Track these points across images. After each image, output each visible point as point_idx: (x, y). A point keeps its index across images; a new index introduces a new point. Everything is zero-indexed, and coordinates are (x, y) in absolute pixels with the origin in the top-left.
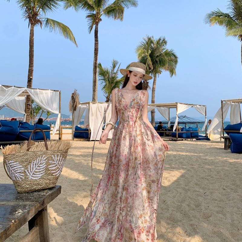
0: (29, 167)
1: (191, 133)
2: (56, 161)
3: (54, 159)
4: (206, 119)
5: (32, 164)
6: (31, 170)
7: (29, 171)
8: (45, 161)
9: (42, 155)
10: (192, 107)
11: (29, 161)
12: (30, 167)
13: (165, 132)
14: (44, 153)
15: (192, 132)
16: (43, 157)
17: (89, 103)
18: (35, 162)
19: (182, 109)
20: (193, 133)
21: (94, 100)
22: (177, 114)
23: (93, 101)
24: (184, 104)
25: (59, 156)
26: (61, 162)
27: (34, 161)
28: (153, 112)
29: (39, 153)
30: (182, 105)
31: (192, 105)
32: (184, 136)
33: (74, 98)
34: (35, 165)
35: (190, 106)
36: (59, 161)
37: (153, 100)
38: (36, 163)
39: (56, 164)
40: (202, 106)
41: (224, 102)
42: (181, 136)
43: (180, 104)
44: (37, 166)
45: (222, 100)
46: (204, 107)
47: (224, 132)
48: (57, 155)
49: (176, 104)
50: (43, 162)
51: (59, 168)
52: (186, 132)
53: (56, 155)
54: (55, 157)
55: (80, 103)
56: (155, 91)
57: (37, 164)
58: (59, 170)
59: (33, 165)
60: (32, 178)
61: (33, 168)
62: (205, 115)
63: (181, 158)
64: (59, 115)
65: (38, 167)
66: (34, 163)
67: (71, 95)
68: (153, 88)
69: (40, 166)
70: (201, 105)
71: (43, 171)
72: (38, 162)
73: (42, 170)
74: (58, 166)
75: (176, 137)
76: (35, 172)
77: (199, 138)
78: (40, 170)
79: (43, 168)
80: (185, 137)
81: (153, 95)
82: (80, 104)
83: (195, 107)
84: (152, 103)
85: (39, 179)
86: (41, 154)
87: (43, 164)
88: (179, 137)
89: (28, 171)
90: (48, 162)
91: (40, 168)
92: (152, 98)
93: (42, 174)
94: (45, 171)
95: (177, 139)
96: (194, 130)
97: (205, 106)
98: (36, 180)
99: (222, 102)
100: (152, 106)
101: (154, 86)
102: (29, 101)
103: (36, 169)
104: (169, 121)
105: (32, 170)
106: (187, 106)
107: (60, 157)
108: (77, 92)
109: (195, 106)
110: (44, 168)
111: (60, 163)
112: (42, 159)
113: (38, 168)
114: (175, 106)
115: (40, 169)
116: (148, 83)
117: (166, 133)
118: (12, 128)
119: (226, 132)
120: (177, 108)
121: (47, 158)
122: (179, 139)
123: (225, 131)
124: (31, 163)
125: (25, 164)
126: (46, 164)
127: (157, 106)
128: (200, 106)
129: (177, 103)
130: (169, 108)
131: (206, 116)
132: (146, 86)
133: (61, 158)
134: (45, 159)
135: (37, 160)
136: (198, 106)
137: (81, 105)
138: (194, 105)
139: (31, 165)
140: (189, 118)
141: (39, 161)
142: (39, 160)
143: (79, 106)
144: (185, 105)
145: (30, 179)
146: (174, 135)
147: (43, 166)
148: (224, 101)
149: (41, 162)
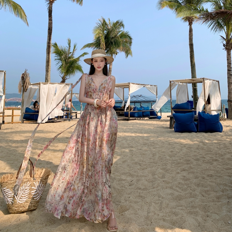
3: (36, 186)
8: (29, 187)
9: (27, 182)
14: (29, 180)
26: (41, 187)
29: (25, 180)
44: (23, 191)
51: (39, 193)
53: (37, 182)
59: (20, 190)
60: (19, 202)
61: (20, 193)
66: (21, 189)
69: (25, 191)
72: (24, 188)
73: (27, 194)
76: (22, 197)
78: (25, 195)
85: (25, 202)
87: (27, 190)
91: (26, 193)
93: (26, 198)
94: (29, 196)
98: (22, 203)
103: (22, 194)
105: (19, 195)
110: (28, 193)
111: (40, 189)
112: (27, 185)
113: (24, 193)
121: (30, 185)
133: (41, 185)
134: (29, 185)
142: (24, 186)
145: (18, 202)
149: (26, 188)
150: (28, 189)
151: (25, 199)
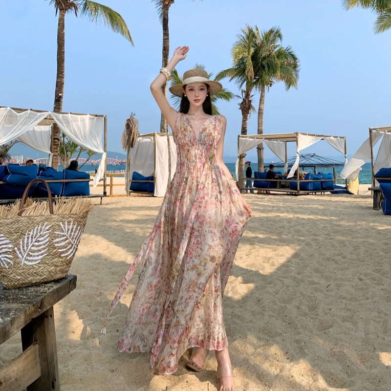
0: (21, 242)
1: (322, 182)
2: (66, 231)
3: (64, 229)
4: (347, 160)
5: (26, 237)
6: (23, 247)
7: (22, 249)
8: (48, 232)
9: (43, 221)
10: (323, 139)
11: (21, 232)
12: (23, 241)
13: (278, 180)
14: (47, 220)
15: (322, 180)
16: (45, 226)
17: (154, 135)
18: (31, 233)
19: (305, 143)
20: (324, 182)
21: (163, 130)
22: (298, 152)
23: (161, 131)
24: (308, 135)
25: (72, 224)
26: (75, 232)
27: (29, 232)
28: (260, 149)
29: (39, 219)
30: (306, 136)
31: (322, 136)
32: (310, 187)
33: (129, 127)
34: (32, 238)
35: (319, 138)
36: (72, 231)
37: (260, 128)
38: (33, 235)
39: (66, 236)
40: (339, 138)
41: (374, 131)
42: (304, 188)
43: (303, 136)
44: (34, 240)
45: (371, 128)
46: (342, 139)
47: (376, 180)
48: (68, 222)
49: (295, 135)
50: (45, 233)
51: (72, 242)
52: (312, 181)
53: (66, 222)
54: (65, 225)
55: (139, 134)
56: (262, 113)
57: (35, 237)
58: (71, 248)
59: (28, 238)
60: (27, 262)
61: (27, 243)
62: (344, 152)
63: (300, 224)
64: (103, 155)
65: (35, 242)
66: (29, 234)
67: (125, 122)
68: (259, 110)
69: (38, 239)
70: (336, 137)
71: (45, 248)
72: (37, 233)
73: (43, 247)
74: (70, 240)
75: (296, 189)
76: (31, 252)
77: (335, 190)
78: (40, 248)
79: (44, 245)
80: (312, 189)
81: (260, 121)
82: (140, 136)
83: (327, 140)
84: (258, 133)
85: (39, 263)
86: (41, 221)
87: (45, 237)
88: (301, 189)
89: (19, 249)
90: (52, 232)
91: (40, 243)
92: (259, 126)
93: (42, 254)
94: (48, 250)
95: (298, 192)
96: (326, 178)
97: (344, 138)
98: (32, 265)
99: (370, 131)
100: (257, 138)
101: (262, 106)
102: (57, 133)
103: (33, 246)
104: (286, 162)
105: (25, 248)
106: (313, 137)
107: (74, 224)
108: (135, 117)
109: (328, 138)
110: (46, 243)
111: (74, 235)
112: (43, 228)
113: (37, 244)
114: (294, 139)
115: (40, 245)
116: (250, 101)
117: (280, 182)
118: (28, 177)
119: (378, 180)
120: (297, 141)
121: (51, 227)
122: (301, 192)
123: (377, 178)
124: (25, 235)
125: (15, 237)
126: (49, 236)
127: (265, 139)
128: (335, 139)
129: (297, 134)
130: (286, 141)
131: (345, 154)
132: (248, 106)
133: (75, 227)
134: (47, 228)
135: (34, 230)
136: (332, 138)
137: (141, 138)
138: (325, 136)
139: (24, 238)
140: (320, 158)
141: (37, 231)
142: (37, 229)
143: (138, 139)
144: (311, 137)
145: (23, 264)
146: (293, 187)
147: (45, 239)
148: (374, 129)
149: (42, 233)
150: (47, 236)
151: (41, 257)
